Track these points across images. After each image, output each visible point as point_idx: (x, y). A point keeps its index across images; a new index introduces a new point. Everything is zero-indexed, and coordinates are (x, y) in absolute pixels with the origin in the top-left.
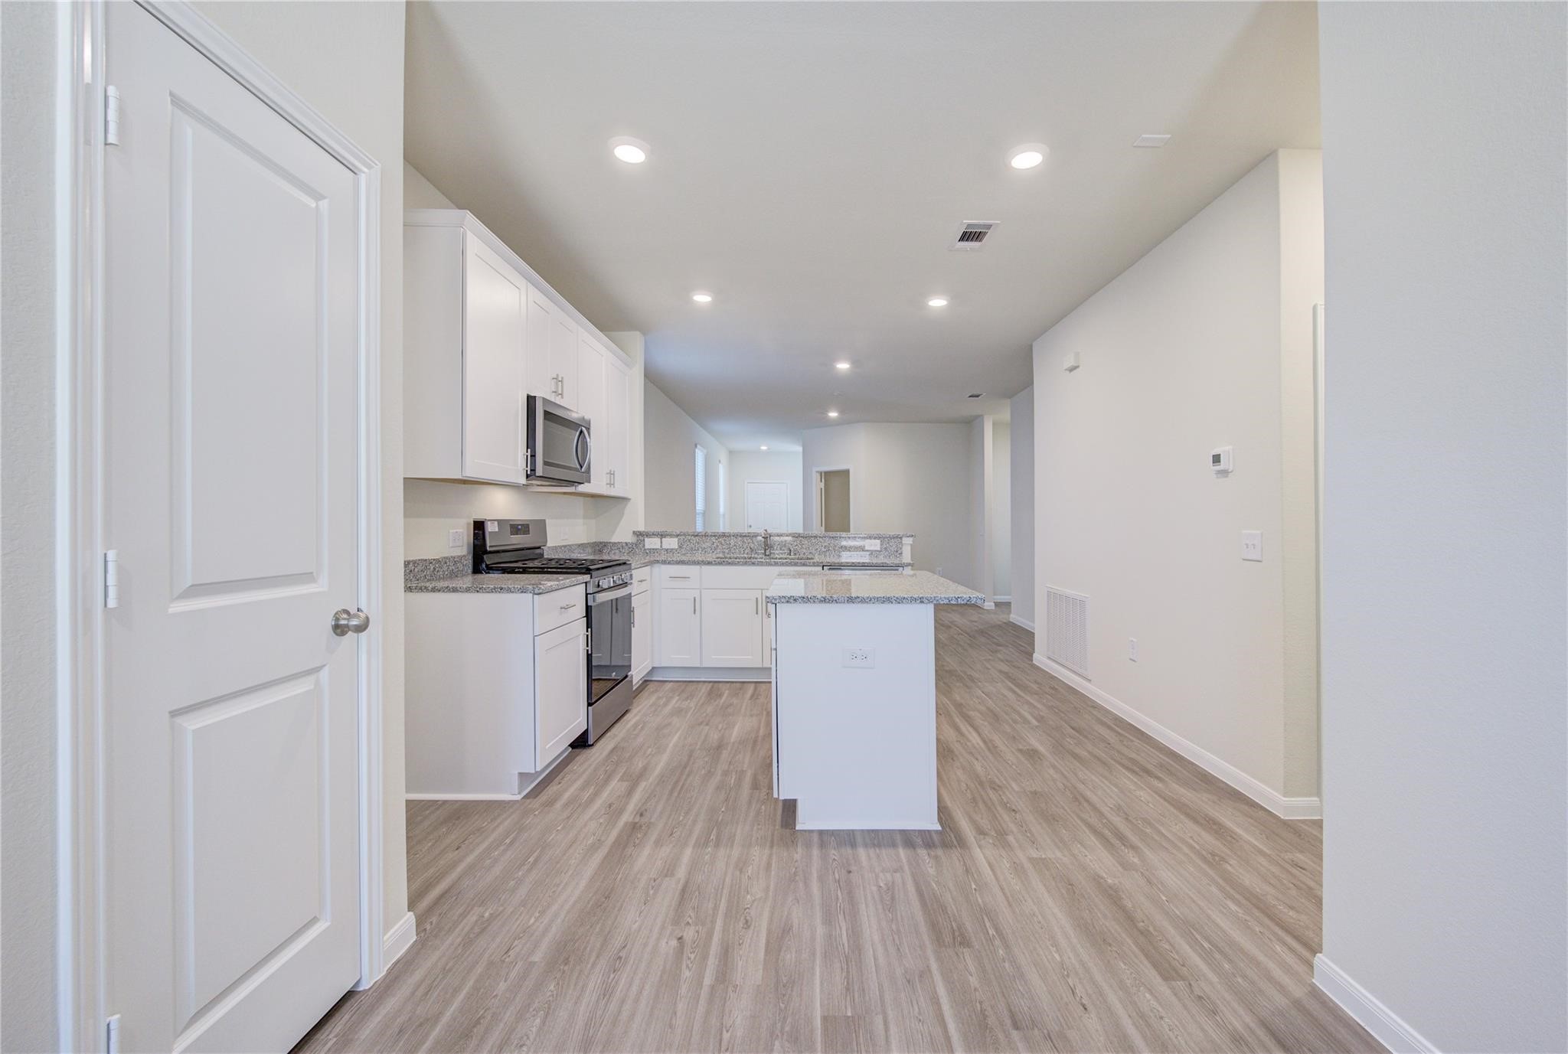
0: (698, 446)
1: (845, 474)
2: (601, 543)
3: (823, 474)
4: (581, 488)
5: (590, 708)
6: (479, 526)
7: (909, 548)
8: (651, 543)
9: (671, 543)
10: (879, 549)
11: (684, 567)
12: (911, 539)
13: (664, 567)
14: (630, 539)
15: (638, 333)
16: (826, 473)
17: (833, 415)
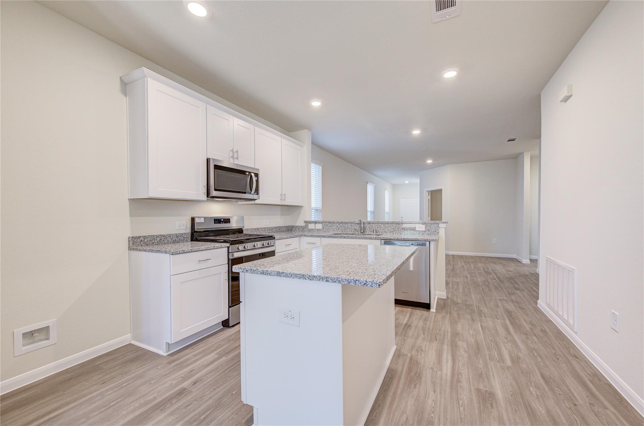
0: (368, 183)
1: (440, 191)
2: (291, 226)
3: (430, 193)
4: (256, 202)
5: (230, 309)
6: (193, 219)
7: (444, 229)
8: (311, 226)
9: (319, 226)
10: (424, 230)
11: (313, 238)
12: (445, 224)
13: (305, 238)
14: (303, 224)
15: (306, 130)
16: (432, 191)
17: (429, 161)
